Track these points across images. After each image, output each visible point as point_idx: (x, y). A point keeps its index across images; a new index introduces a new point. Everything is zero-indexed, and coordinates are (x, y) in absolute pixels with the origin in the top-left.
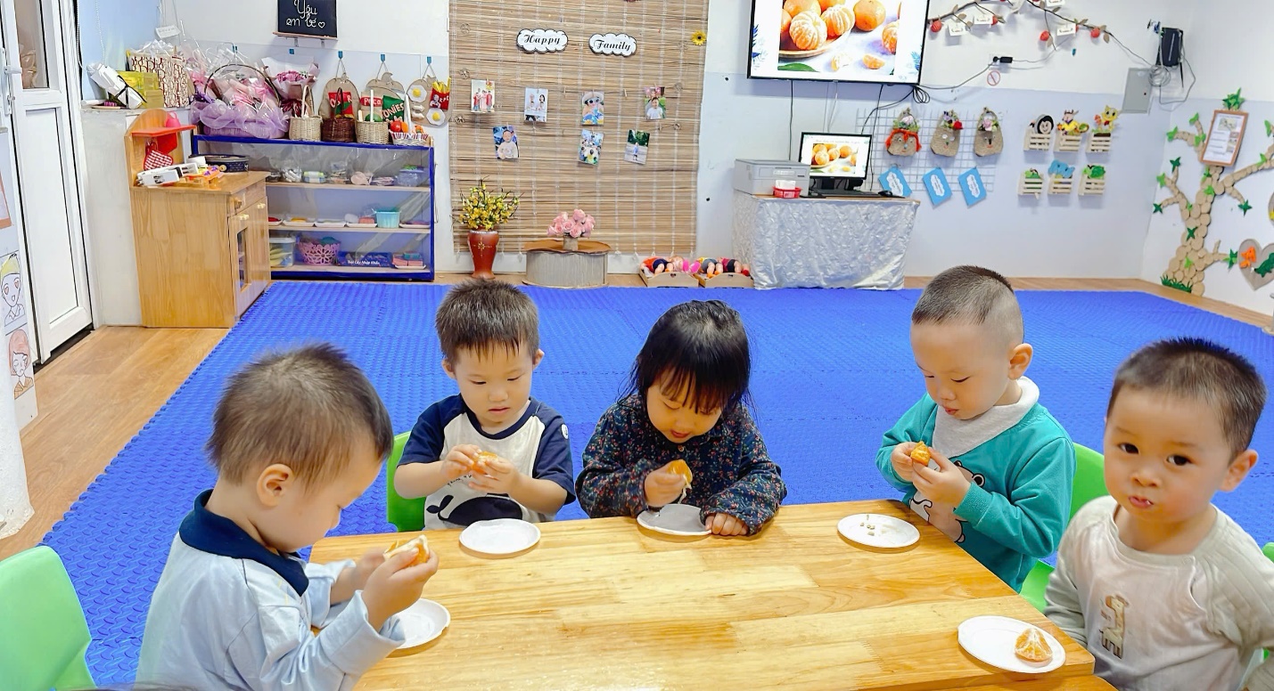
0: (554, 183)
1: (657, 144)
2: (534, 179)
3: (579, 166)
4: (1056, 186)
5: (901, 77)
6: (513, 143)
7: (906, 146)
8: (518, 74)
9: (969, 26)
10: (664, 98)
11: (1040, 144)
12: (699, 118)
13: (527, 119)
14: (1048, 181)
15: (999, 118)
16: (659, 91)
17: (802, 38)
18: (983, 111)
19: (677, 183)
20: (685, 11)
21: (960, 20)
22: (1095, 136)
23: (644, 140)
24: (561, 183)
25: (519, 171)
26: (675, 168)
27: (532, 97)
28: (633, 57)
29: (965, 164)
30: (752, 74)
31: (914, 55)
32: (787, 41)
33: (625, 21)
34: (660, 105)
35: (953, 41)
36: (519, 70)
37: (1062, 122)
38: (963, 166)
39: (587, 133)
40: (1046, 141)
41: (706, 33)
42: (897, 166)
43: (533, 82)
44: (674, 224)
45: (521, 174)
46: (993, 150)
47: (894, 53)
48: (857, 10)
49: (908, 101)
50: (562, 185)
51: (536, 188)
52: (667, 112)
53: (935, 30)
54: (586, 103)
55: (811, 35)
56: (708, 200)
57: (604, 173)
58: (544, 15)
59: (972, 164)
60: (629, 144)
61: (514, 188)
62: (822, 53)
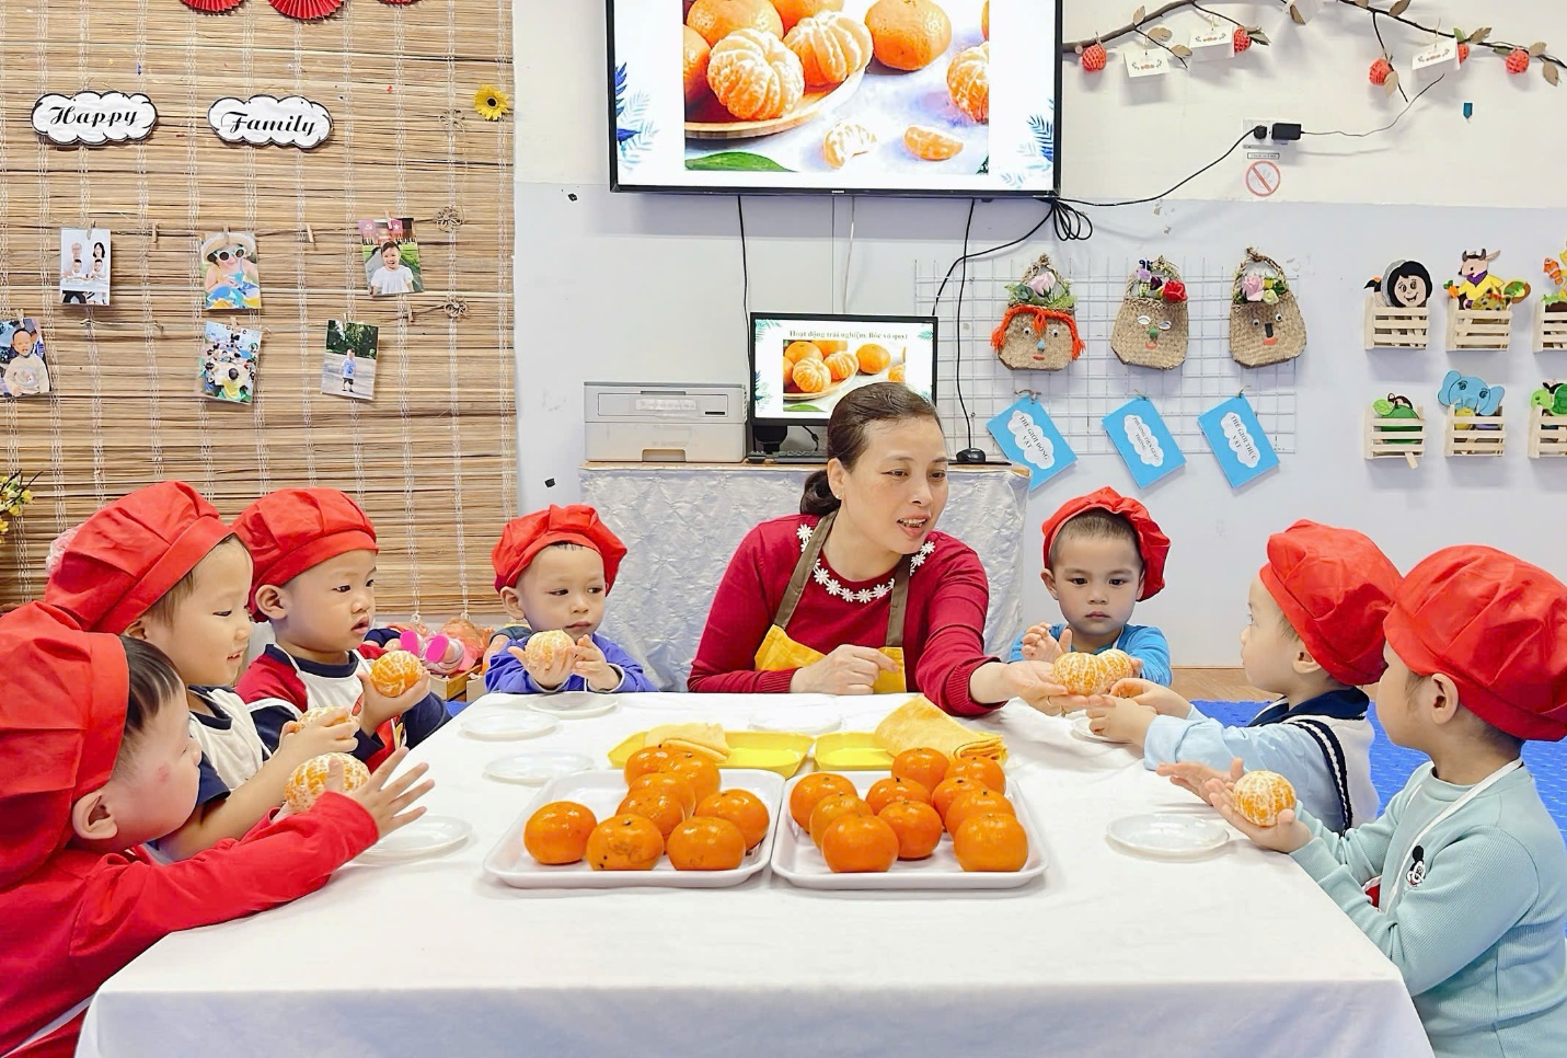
0: (148, 449)
1: (403, 352)
2: (98, 442)
3: (208, 409)
4: (1461, 434)
5: (1006, 178)
6: (36, 360)
7: (1042, 344)
8: (41, 199)
9: (1181, 57)
10: (413, 246)
11: (1404, 332)
12: (512, 291)
13: (67, 300)
14: (1439, 425)
15: (1289, 271)
16: (398, 228)
17: (742, 92)
18: (1244, 258)
19: (464, 445)
20: (451, 43)
21: (1155, 42)
22: (1548, 309)
23: (366, 344)
24: (164, 449)
25: (59, 423)
26: (453, 407)
27: (76, 249)
28: (323, 151)
29: (1212, 387)
30: (621, 182)
31: (1036, 122)
32: (703, 101)
33: (298, 67)
34: (404, 262)
35: (1147, 90)
36: (45, 186)
37: (1458, 280)
38: (1208, 392)
39: (219, 330)
40: (1415, 323)
41: (511, 91)
42: (1032, 397)
43: (77, 216)
44: (461, 542)
45: (66, 431)
46: (1283, 346)
47: (984, 121)
48: (876, 23)
49: (1044, 238)
50: (169, 455)
51: (102, 464)
52: (424, 276)
53: (1093, 67)
54: (211, 258)
55: (765, 85)
56: (550, 483)
57: (268, 426)
58: (97, 59)
59: (1233, 388)
60: (329, 353)
61: (47, 465)
62: (797, 124)
